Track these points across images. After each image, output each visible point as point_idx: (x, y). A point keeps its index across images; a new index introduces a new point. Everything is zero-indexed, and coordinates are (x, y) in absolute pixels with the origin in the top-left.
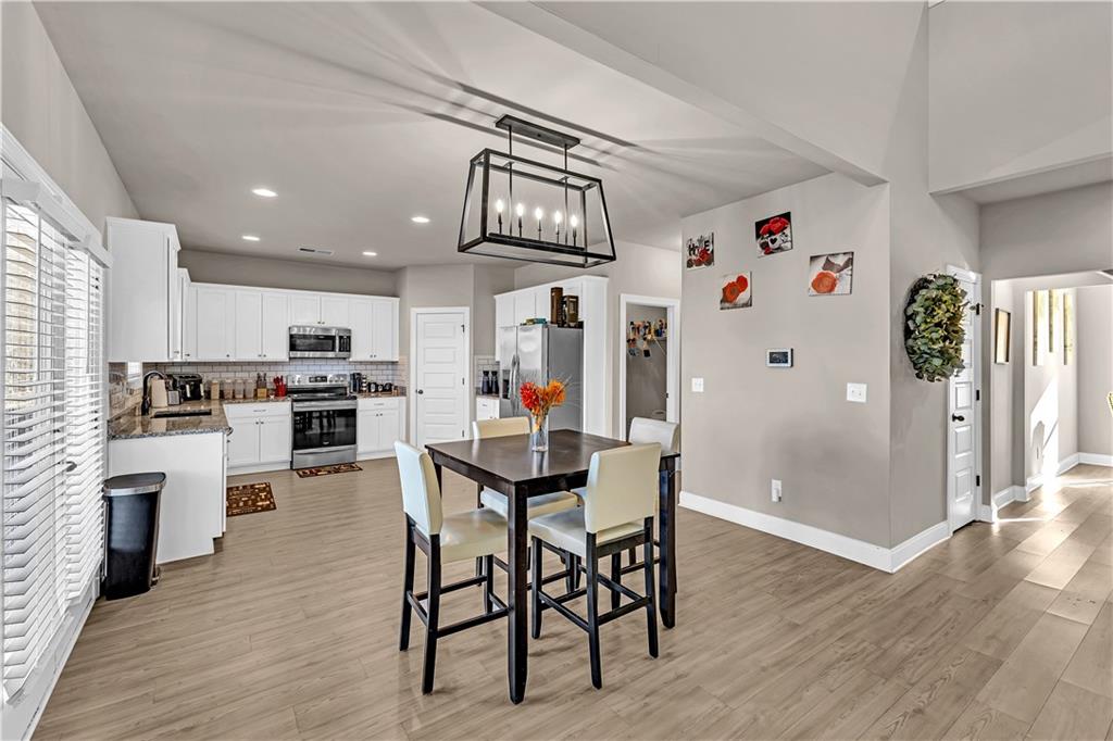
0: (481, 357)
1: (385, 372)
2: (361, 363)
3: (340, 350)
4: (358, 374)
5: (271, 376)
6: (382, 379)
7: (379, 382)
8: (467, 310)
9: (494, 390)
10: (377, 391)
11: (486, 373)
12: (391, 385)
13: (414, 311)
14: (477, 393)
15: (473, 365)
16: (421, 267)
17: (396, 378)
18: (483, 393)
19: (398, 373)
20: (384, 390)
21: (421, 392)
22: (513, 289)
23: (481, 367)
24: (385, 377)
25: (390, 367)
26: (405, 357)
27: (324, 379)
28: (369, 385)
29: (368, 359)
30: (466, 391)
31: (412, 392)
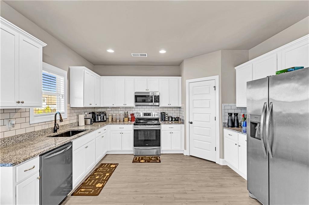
0: (227, 104)
1: (176, 112)
2: (165, 107)
3: (155, 102)
4: (164, 113)
5: (130, 112)
6: (175, 115)
7: (173, 116)
8: (217, 78)
9: (236, 125)
10: (172, 120)
11: (230, 114)
12: (178, 118)
13: (187, 81)
14: (224, 126)
15: (222, 110)
16: (191, 57)
17: (181, 114)
18: (228, 126)
19: (181, 112)
20: (175, 120)
21: (191, 123)
22: (248, 61)
23: (227, 111)
24: (176, 114)
25: (178, 109)
26: (184, 105)
27: (149, 114)
28: (169, 117)
29: (168, 106)
30: (217, 125)
31: (187, 123)
